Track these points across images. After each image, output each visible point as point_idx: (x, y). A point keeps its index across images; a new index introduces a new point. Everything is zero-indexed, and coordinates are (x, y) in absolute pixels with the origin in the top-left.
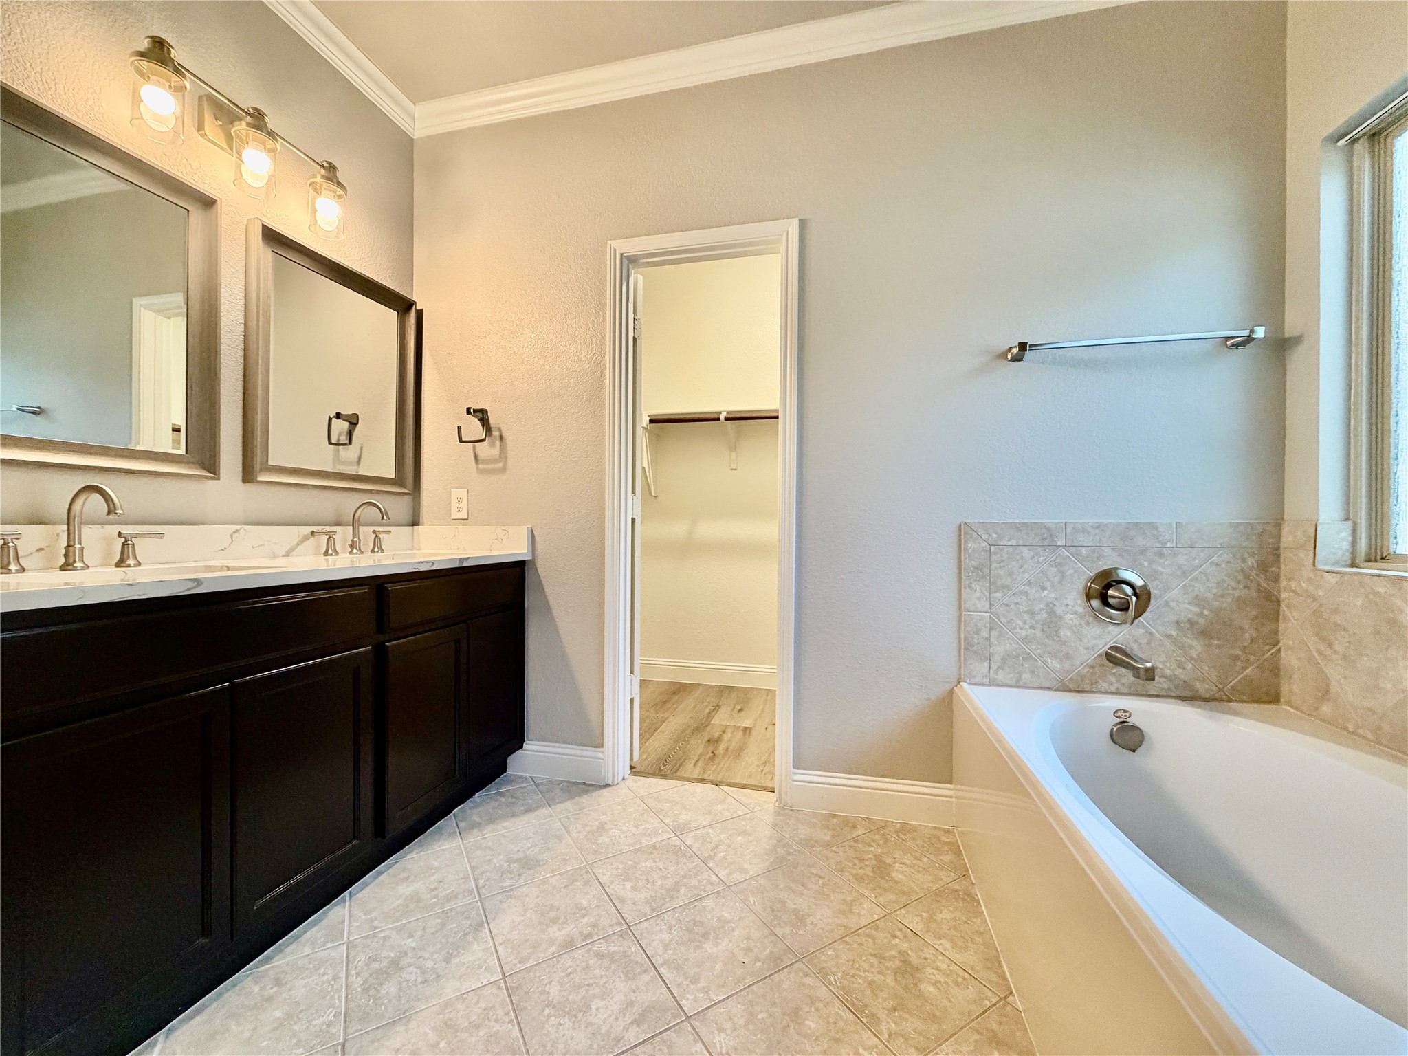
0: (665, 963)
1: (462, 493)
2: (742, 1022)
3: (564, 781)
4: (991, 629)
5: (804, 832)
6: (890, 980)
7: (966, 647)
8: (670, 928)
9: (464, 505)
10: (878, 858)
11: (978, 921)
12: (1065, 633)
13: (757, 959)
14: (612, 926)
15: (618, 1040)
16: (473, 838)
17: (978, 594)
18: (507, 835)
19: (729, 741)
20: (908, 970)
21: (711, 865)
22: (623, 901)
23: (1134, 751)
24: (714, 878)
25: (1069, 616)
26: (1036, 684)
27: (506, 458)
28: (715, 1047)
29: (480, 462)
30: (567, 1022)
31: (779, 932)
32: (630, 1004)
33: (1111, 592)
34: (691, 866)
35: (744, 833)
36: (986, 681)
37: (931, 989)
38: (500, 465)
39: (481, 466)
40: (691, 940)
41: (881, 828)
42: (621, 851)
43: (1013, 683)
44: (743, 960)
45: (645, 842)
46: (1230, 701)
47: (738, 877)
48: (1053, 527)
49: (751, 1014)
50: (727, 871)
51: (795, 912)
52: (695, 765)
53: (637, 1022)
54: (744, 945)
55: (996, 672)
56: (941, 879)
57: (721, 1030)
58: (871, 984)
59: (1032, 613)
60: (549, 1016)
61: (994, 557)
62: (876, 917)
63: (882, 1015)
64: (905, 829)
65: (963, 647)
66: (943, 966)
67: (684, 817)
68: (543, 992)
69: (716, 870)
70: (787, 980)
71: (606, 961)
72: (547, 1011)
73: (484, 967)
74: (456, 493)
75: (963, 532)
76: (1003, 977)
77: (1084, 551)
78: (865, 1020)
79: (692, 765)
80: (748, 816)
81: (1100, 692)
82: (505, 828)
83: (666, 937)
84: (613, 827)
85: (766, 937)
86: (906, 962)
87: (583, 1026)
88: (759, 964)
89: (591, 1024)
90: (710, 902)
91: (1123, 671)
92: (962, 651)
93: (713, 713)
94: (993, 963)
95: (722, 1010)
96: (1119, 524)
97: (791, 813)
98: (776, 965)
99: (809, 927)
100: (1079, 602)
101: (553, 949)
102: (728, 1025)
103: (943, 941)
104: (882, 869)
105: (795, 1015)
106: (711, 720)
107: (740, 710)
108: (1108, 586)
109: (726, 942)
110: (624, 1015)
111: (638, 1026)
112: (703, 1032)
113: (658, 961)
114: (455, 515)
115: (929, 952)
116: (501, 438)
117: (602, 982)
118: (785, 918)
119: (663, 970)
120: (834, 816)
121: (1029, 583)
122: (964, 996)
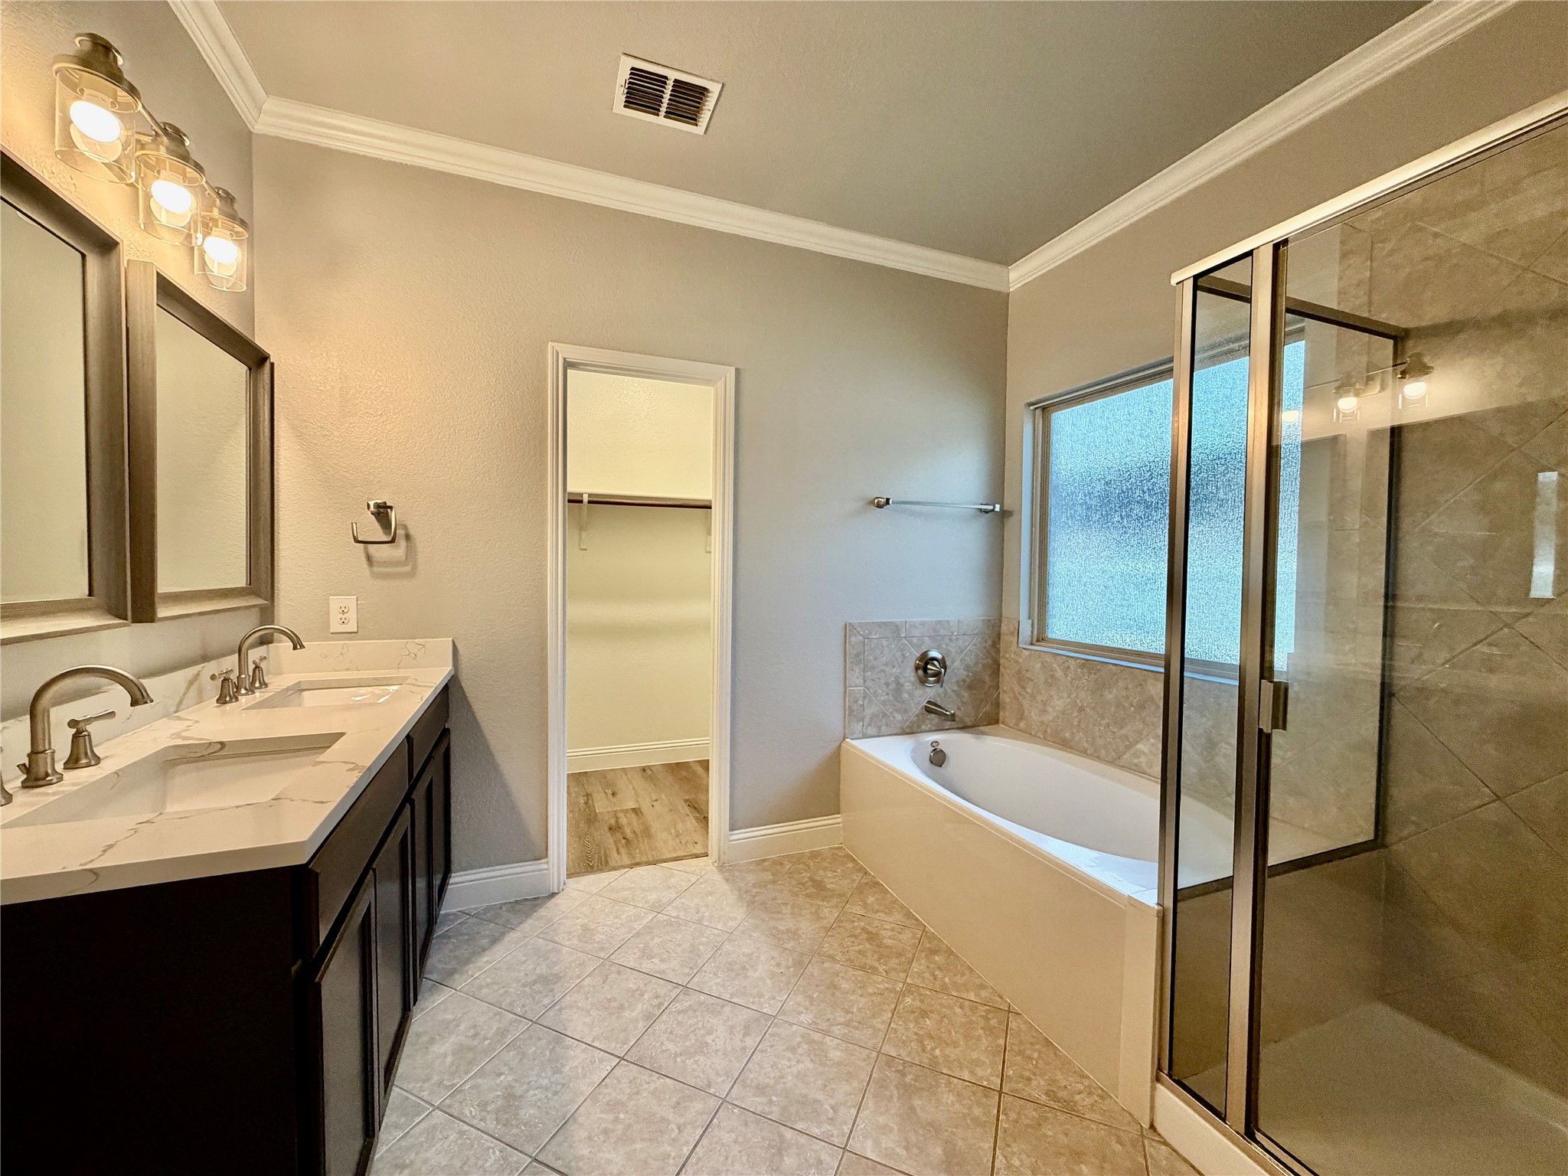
0: (732, 996)
1: (351, 601)
2: (807, 1003)
3: (506, 903)
4: (864, 698)
5: (751, 878)
6: (867, 945)
7: (851, 713)
8: (715, 974)
9: (352, 616)
10: (812, 879)
11: (888, 896)
12: (905, 696)
13: (789, 968)
14: (671, 991)
15: (744, 1049)
16: (461, 982)
17: (857, 674)
18: (497, 967)
19: (629, 824)
20: (872, 937)
21: (705, 923)
22: (663, 972)
23: (941, 766)
24: (716, 931)
25: (907, 684)
26: (889, 733)
27: (415, 561)
28: (804, 1023)
29: (375, 564)
30: (702, 1059)
31: (786, 946)
32: (732, 1028)
33: (929, 666)
34: (692, 930)
35: (711, 893)
36: (860, 736)
37: (891, 941)
38: (408, 569)
39: (376, 569)
40: (738, 975)
41: (798, 859)
42: (623, 940)
43: (876, 734)
44: (781, 971)
45: (638, 927)
46: (978, 726)
47: (734, 924)
48: (899, 624)
49: (809, 996)
50: (721, 924)
51: (788, 931)
52: (618, 853)
53: (746, 1034)
54: (773, 963)
55: (866, 729)
56: (855, 880)
57: (800, 1013)
58: (859, 952)
59: (887, 684)
60: (684, 1062)
61: (866, 647)
62: (836, 915)
63: (876, 964)
64: (814, 855)
65: (847, 713)
66: (888, 927)
67: (652, 897)
68: (663, 1052)
69: (713, 925)
70: (814, 970)
71: (690, 1013)
72: (679, 1060)
73: (597, 1061)
74: (336, 603)
75: (848, 629)
76: (917, 920)
77: (915, 640)
78: (869, 971)
79: (616, 854)
80: (701, 880)
81: (920, 732)
82: (488, 962)
83: (718, 981)
84: (595, 925)
85: (782, 952)
86: (869, 933)
87: (714, 1054)
88: (791, 969)
89: (717, 1051)
90: (727, 947)
91: (933, 716)
92: (847, 716)
93: (590, 801)
94: (909, 915)
95: (791, 1003)
96: (932, 621)
97: (731, 868)
98: (800, 964)
99: (804, 936)
100: (912, 674)
101: (641, 1025)
102: (801, 1009)
103: (879, 914)
104: (819, 886)
105: (834, 986)
106: (595, 810)
107: (614, 794)
108: (927, 663)
109: (760, 967)
110: (734, 1035)
111: (748, 1035)
112: (790, 1019)
113: (727, 997)
114: (335, 626)
115: (877, 923)
116: (408, 537)
117: (700, 1024)
118: (785, 936)
119: (735, 1000)
120: (764, 860)
121: (886, 664)
122: (906, 936)
